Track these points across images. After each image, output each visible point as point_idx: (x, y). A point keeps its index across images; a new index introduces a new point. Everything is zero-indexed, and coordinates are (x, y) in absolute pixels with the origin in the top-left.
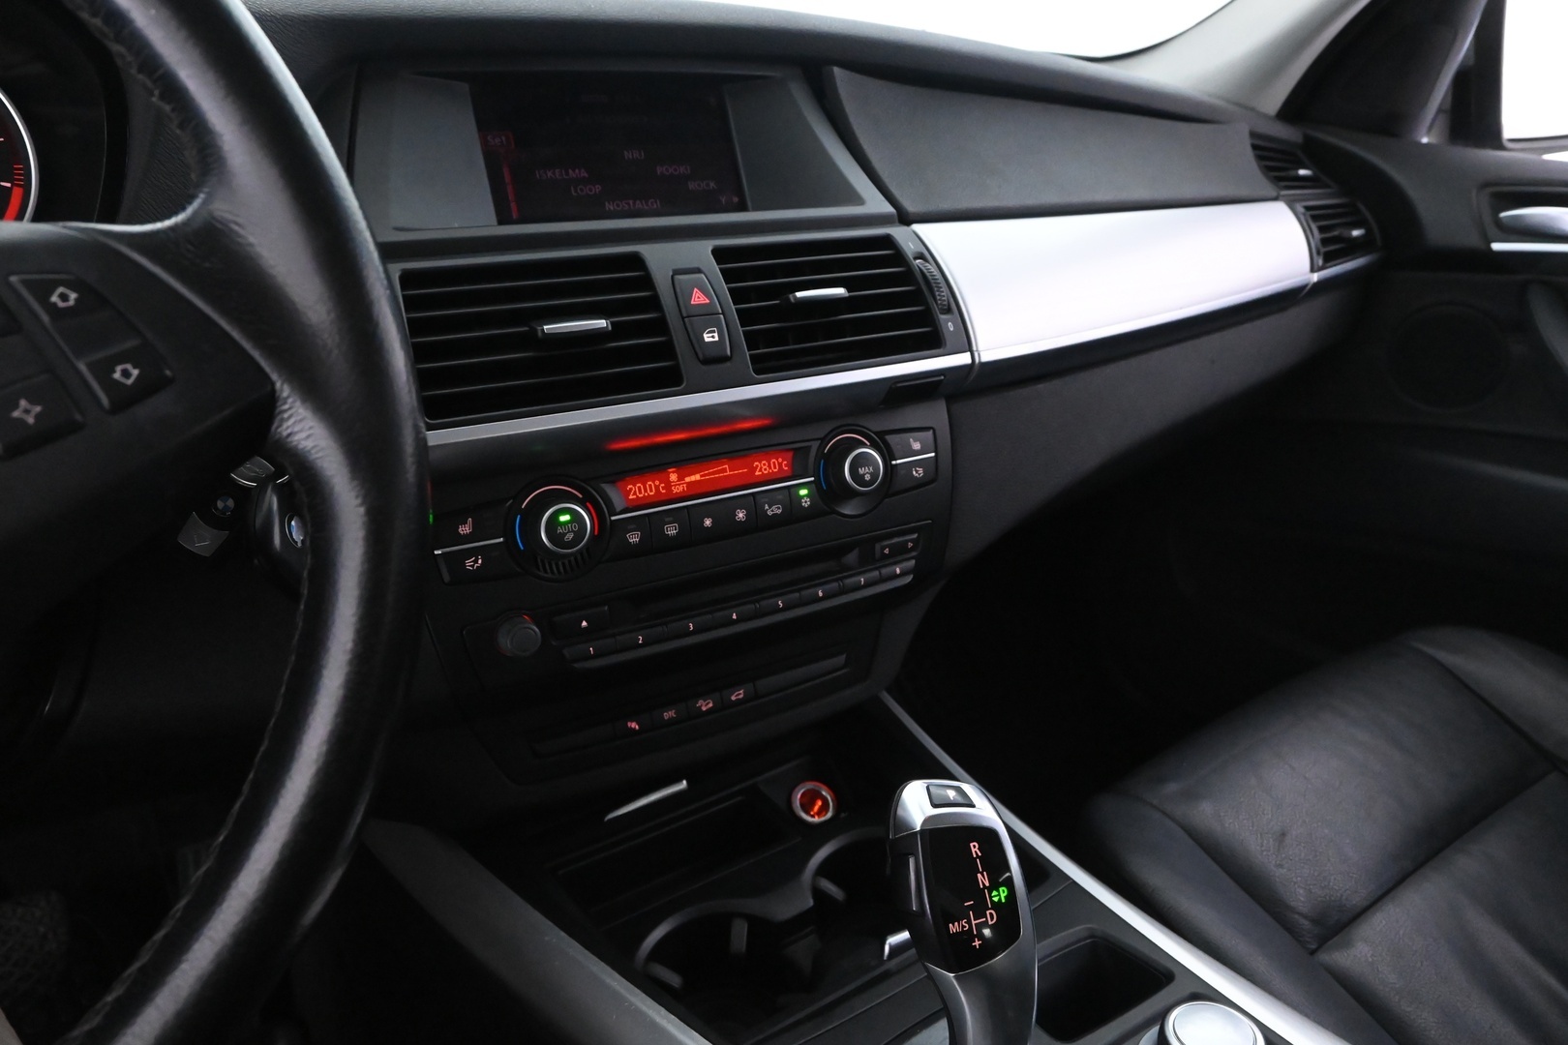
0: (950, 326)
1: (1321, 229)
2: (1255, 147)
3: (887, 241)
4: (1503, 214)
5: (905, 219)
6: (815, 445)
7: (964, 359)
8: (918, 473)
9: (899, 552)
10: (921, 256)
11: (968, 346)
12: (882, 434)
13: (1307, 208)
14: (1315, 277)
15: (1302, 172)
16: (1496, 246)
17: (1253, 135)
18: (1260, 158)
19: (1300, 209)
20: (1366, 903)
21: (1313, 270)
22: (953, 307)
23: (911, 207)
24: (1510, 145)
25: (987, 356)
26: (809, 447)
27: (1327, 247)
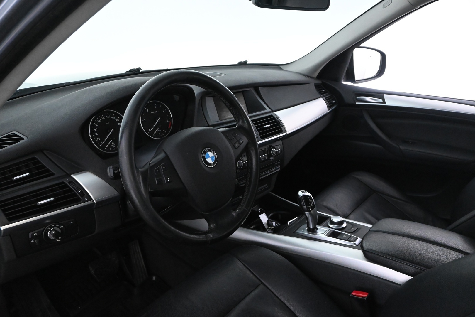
0: (283, 129)
1: (328, 102)
2: (315, 86)
3: (272, 116)
4: (357, 97)
5: (273, 111)
6: (266, 149)
7: (285, 134)
8: (279, 152)
9: (278, 165)
10: (277, 118)
11: (285, 131)
12: (274, 146)
13: (325, 98)
14: (329, 111)
15: (323, 90)
16: (357, 103)
17: (315, 84)
18: (316, 88)
19: (324, 98)
20: (350, 213)
21: (328, 110)
22: (283, 126)
23: (273, 110)
24: (357, 82)
25: (288, 133)
26: (265, 150)
27: (330, 106)
